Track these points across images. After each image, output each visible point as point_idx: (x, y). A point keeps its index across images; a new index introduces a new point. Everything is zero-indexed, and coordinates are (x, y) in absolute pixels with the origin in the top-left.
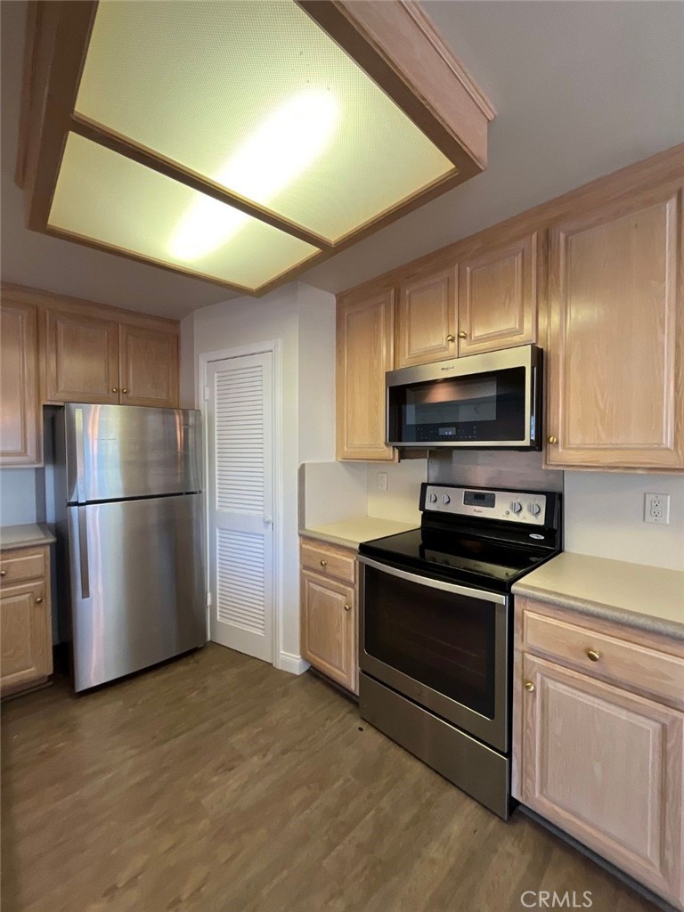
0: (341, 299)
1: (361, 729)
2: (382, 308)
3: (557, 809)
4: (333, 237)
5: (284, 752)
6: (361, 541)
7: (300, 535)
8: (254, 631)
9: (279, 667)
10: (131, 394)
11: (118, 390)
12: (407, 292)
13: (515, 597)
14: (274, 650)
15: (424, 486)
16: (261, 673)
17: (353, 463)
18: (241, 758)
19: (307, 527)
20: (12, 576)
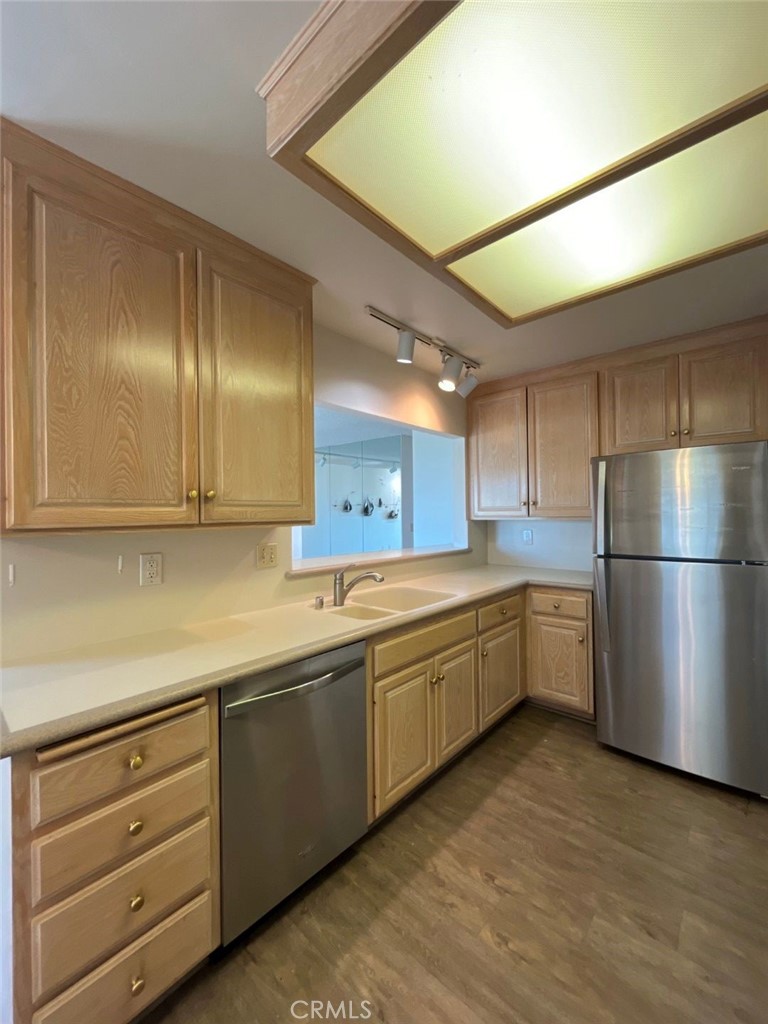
11: (678, 433)
20: (563, 610)
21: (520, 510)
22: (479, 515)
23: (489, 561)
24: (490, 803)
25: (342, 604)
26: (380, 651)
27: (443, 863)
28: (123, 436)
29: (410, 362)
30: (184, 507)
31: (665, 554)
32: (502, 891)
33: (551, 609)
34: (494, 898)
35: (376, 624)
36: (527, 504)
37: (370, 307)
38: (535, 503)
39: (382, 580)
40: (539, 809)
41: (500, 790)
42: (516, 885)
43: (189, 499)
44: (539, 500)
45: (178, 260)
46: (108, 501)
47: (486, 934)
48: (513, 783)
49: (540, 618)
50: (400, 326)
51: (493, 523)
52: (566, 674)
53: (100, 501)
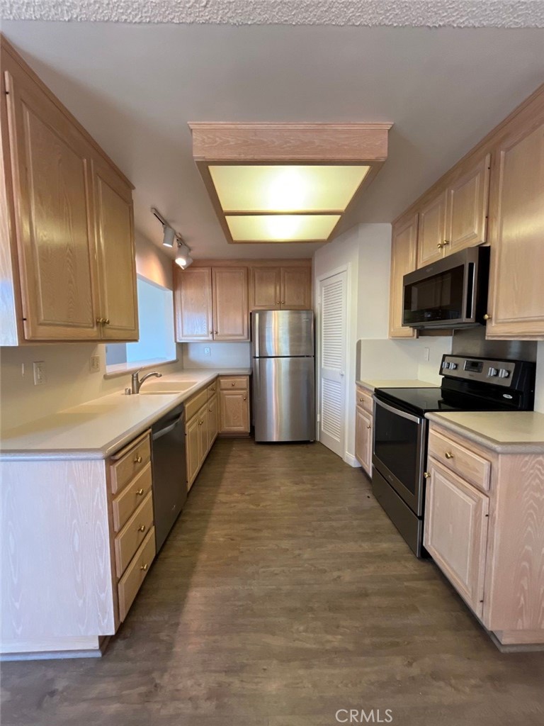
0: (394, 224)
1: (369, 497)
2: (411, 228)
3: (437, 553)
4: (343, 208)
5: (323, 489)
6: (377, 387)
7: (356, 383)
8: (336, 439)
9: (345, 460)
10: (286, 304)
11: (280, 303)
12: (423, 215)
13: (430, 422)
14: (344, 451)
15: (445, 356)
16: (335, 461)
17: (397, 339)
18: (304, 483)
19: (362, 379)
20: (236, 386)
21: (208, 336)
22: (181, 339)
23: (185, 367)
24: (226, 475)
25: (138, 393)
26: (188, 407)
27: (222, 497)
28: (70, 282)
29: (171, 246)
30: (95, 329)
31: (269, 355)
32: (249, 495)
33: (230, 387)
34: (248, 498)
35: (187, 392)
36: (212, 333)
37: (155, 210)
38: (217, 333)
39: (161, 376)
40: (245, 469)
41: (227, 470)
42: (253, 492)
43: (97, 323)
44: (219, 331)
45: (83, 163)
46: (66, 323)
47: (252, 507)
48: (229, 466)
49: (225, 392)
50: (165, 223)
51: (186, 344)
52: (238, 417)
53: (63, 323)
